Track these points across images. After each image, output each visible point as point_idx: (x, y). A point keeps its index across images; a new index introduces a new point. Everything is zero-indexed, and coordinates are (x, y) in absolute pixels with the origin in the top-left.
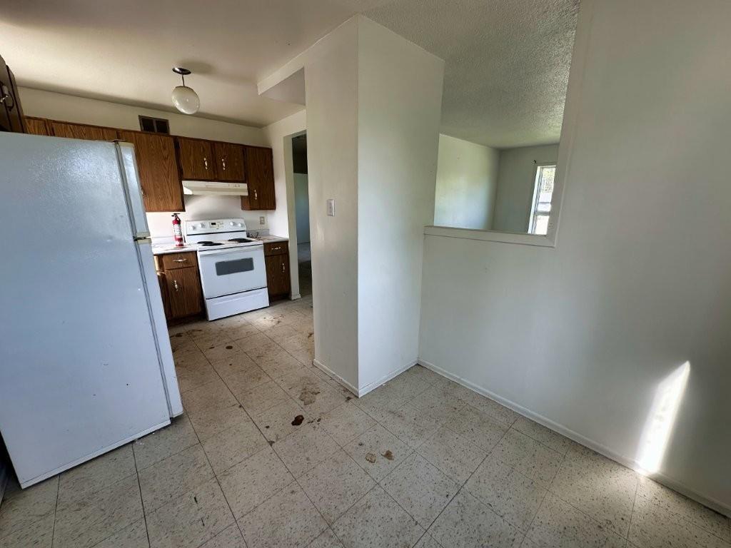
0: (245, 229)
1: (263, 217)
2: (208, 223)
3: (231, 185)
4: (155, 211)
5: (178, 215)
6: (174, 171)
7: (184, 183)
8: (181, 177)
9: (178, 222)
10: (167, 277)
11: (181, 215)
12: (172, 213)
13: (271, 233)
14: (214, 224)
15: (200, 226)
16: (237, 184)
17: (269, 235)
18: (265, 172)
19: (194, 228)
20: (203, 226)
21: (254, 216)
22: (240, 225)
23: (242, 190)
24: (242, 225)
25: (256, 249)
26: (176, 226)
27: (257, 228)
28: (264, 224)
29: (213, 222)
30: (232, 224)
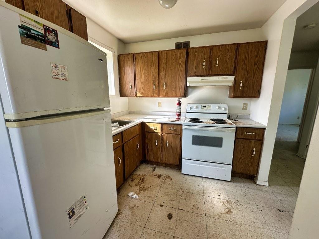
0: (227, 112)
1: (247, 104)
2: (200, 106)
3: (220, 78)
4: (170, 97)
5: (181, 100)
6: (183, 73)
7: (188, 79)
8: (187, 75)
9: (179, 104)
10: (164, 137)
11: (183, 100)
12: (177, 98)
13: (251, 117)
14: (205, 107)
15: (195, 107)
16: (225, 77)
17: (249, 119)
18: (255, 64)
19: (191, 108)
20: (197, 107)
21: (239, 103)
22: (223, 109)
23: (229, 81)
24: (225, 109)
25: (228, 131)
26: (178, 107)
27: (240, 112)
28: (246, 109)
29: (204, 105)
30: (217, 107)
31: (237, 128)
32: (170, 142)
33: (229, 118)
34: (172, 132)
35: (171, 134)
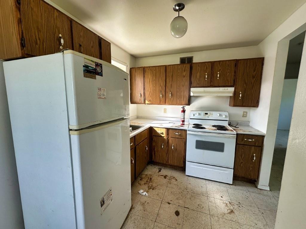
0: (228, 119)
1: (247, 112)
2: (203, 113)
3: (221, 89)
4: (175, 105)
5: (185, 108)
6: (187, 83)
7: (192, 89)
8: (191, 86)
9: (184, 111)
10: (170, 141)
11: (187, 108)
12: (182, 106)
13: (251, 124)
14: (207, 114)
15: (198, 114)
16: (226, 88)
17: (249, 126)
18: (253, 77)
19: (194, 115)
20: (199, 114)
21: (239, 111)
22: (224, 116)
23: (229, 92)
24: (226, 116)
26: (183, 113)
27: (241, 119)
28: (246, 117)
29: (206, 112)
30: (218, 115)
31: (237, 134)
32: (175, 146)
33: (229, 125)
34: (177, 137)
35: (177, 138)
